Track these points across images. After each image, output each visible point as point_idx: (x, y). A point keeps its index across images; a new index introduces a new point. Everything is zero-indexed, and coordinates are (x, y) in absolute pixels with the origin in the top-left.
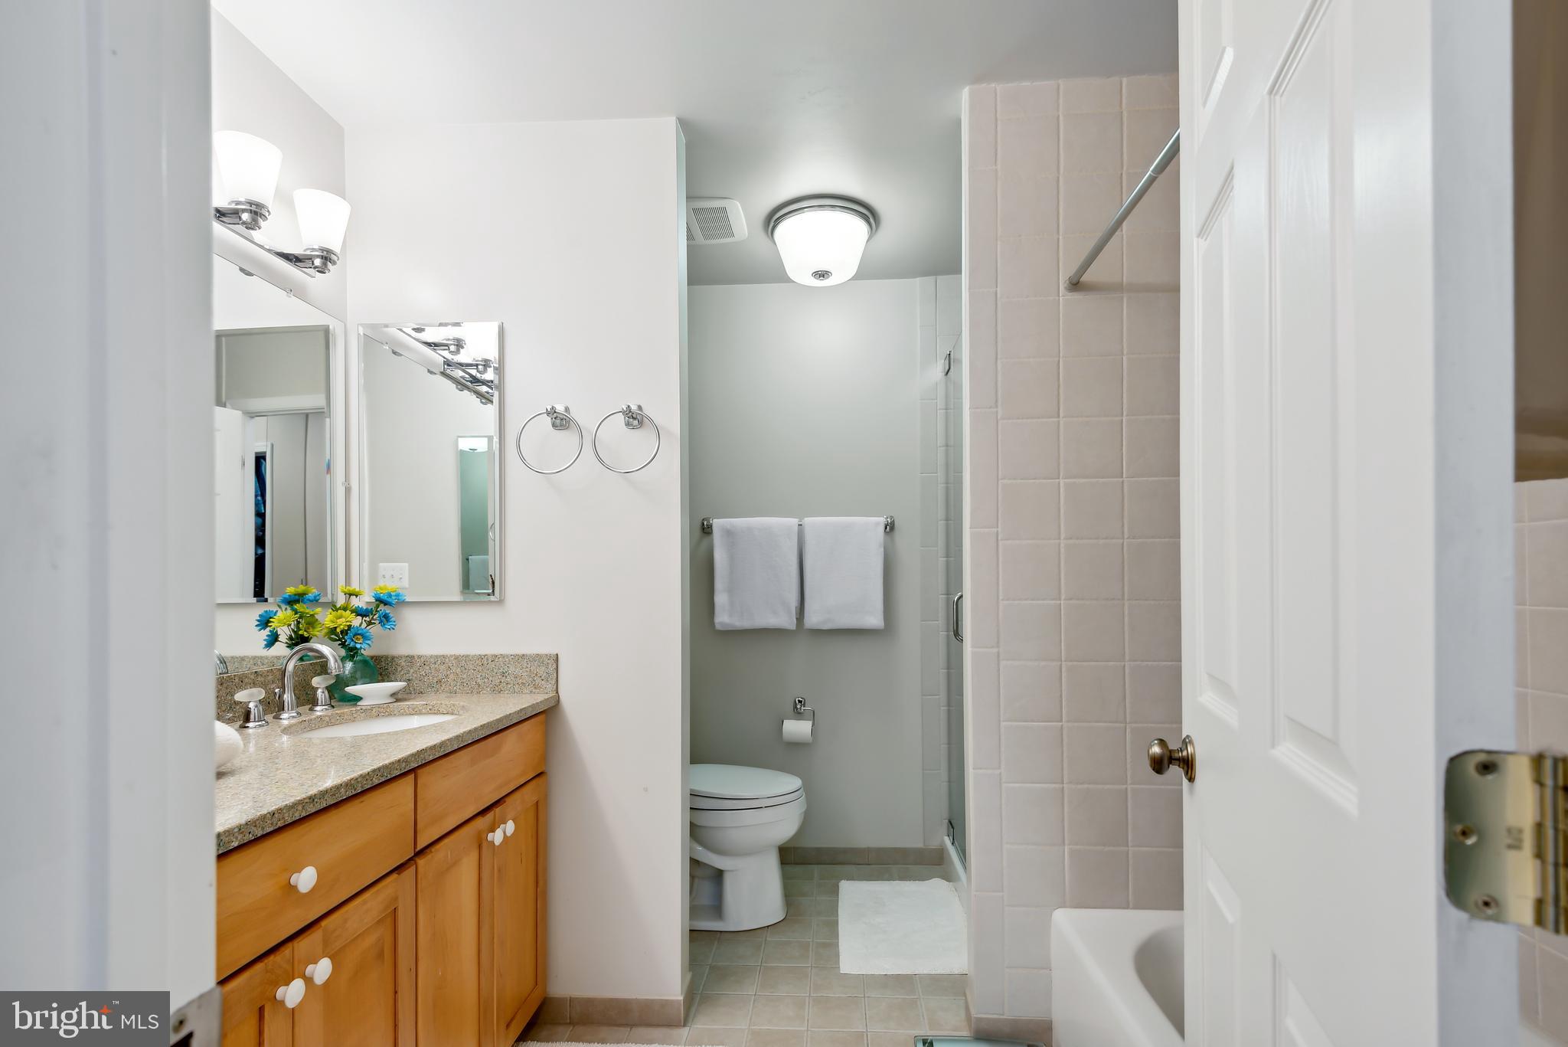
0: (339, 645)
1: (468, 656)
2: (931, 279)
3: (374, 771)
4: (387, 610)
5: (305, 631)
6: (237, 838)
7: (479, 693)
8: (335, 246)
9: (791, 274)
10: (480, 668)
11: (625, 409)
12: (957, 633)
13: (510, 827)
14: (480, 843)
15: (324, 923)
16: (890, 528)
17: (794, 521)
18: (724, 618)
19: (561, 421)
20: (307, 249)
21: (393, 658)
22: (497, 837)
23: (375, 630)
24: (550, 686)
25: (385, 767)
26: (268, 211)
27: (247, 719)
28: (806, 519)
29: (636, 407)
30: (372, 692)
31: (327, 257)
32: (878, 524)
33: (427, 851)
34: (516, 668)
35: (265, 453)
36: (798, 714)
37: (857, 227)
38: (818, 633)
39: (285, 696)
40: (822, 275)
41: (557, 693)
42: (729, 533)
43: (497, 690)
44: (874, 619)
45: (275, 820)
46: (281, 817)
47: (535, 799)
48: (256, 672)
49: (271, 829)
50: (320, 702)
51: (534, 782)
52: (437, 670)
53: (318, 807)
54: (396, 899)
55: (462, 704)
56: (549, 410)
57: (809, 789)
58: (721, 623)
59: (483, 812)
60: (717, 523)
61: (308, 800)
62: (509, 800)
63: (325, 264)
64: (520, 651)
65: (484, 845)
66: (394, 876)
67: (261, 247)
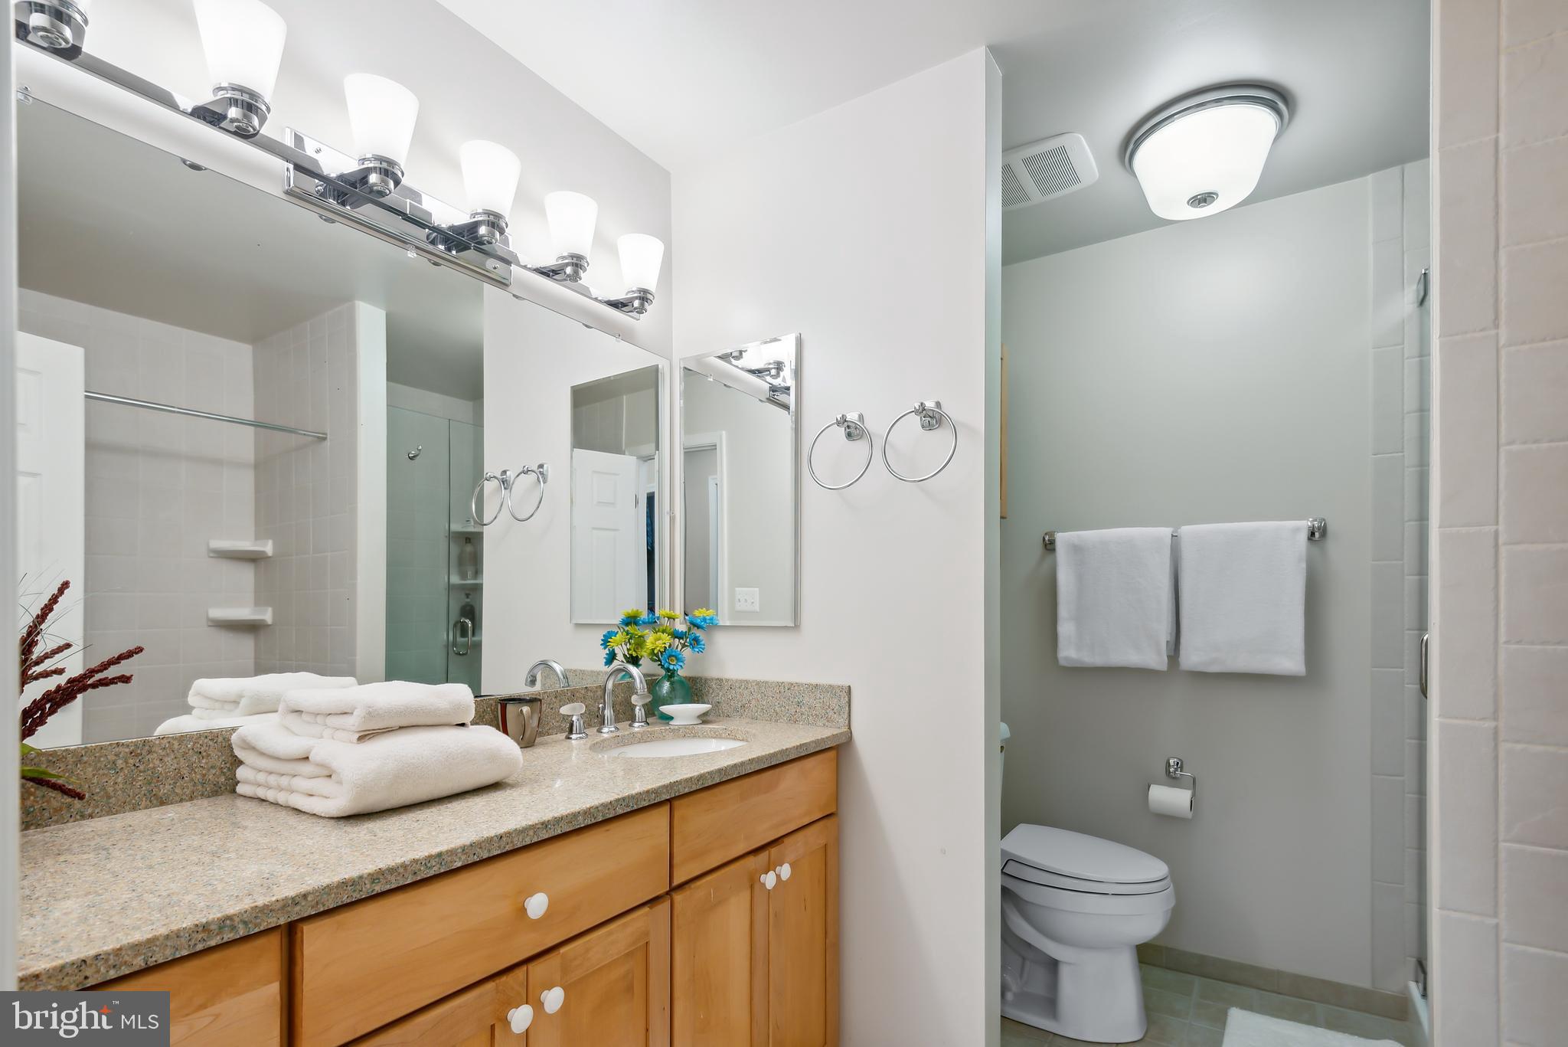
0: (659, 665)
1: (767, 682)
2: (1395, 170)
3: (618, 800)
4: (698, 633)
5: (635, 651)
6: (460, 858)
7: (776, 721)
8: (651, 285)
9: (1159, 210)
10: (778, 696)
11: (917, 408)
12: (1424, 691)
13: (785, 871)
14: (753, 883)
15: (563, 950)
16: (1317, 535)
17: (1165, 532)
18: (1069, 652)
19: (853, 431)
20: (629, 292)
21: (706, 680)
22: (769, 880)
23: (687, 653)
24: (842, 721)
25: (632, 797)
26: (587, 262)
27: (571, 731)
28: (1183, 527)
29: (934, 403)
30: (683, 712)
31: (644, 297)
32: (1297, 530)
33: (687, 886)
34: (810, 698)
35: (654, 493)
36: (1172, 778)
37: (1259, 121)
38: (1201, 677)
39: (606, 711)
40: (1203, 199)
41: (850, 728)
42: (1077, 549)
43: (793, 720)
44: (1292, 662)
45: (503, 843)
46: (510, 841)
47: (822, 842)
48: (586, 688)
49: (499, 852)
50: (637, 718)
51: (821, 823)
52: (742, 695)
53: (552, 833)
54: (647, 934)
55: (754, 731)
56: (839, 419)
57: (1180, 881)
58: (1066, 658)
59: (755, 851)
60: (1061, 538)
61: (540, 826)
62: (787, 841)
63: (642, 305)
64: (814, 681)
65: (757, 887)
66: (646, 909)
67: (596, 299)
